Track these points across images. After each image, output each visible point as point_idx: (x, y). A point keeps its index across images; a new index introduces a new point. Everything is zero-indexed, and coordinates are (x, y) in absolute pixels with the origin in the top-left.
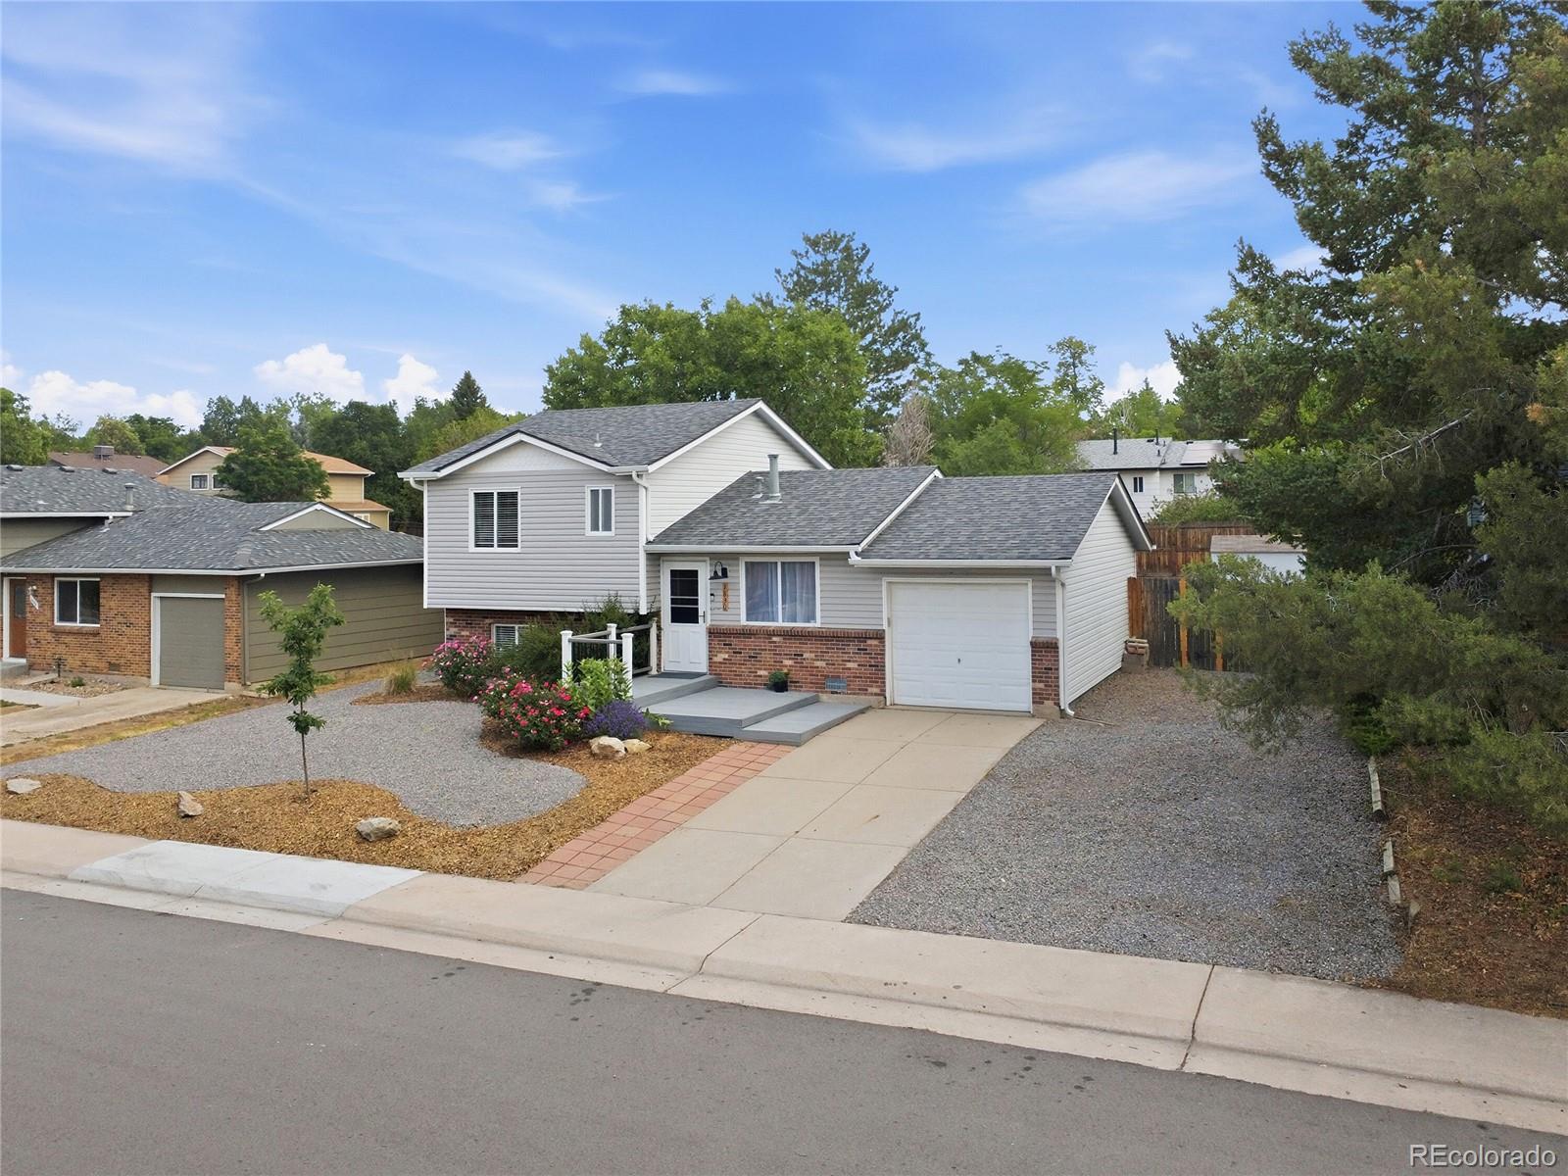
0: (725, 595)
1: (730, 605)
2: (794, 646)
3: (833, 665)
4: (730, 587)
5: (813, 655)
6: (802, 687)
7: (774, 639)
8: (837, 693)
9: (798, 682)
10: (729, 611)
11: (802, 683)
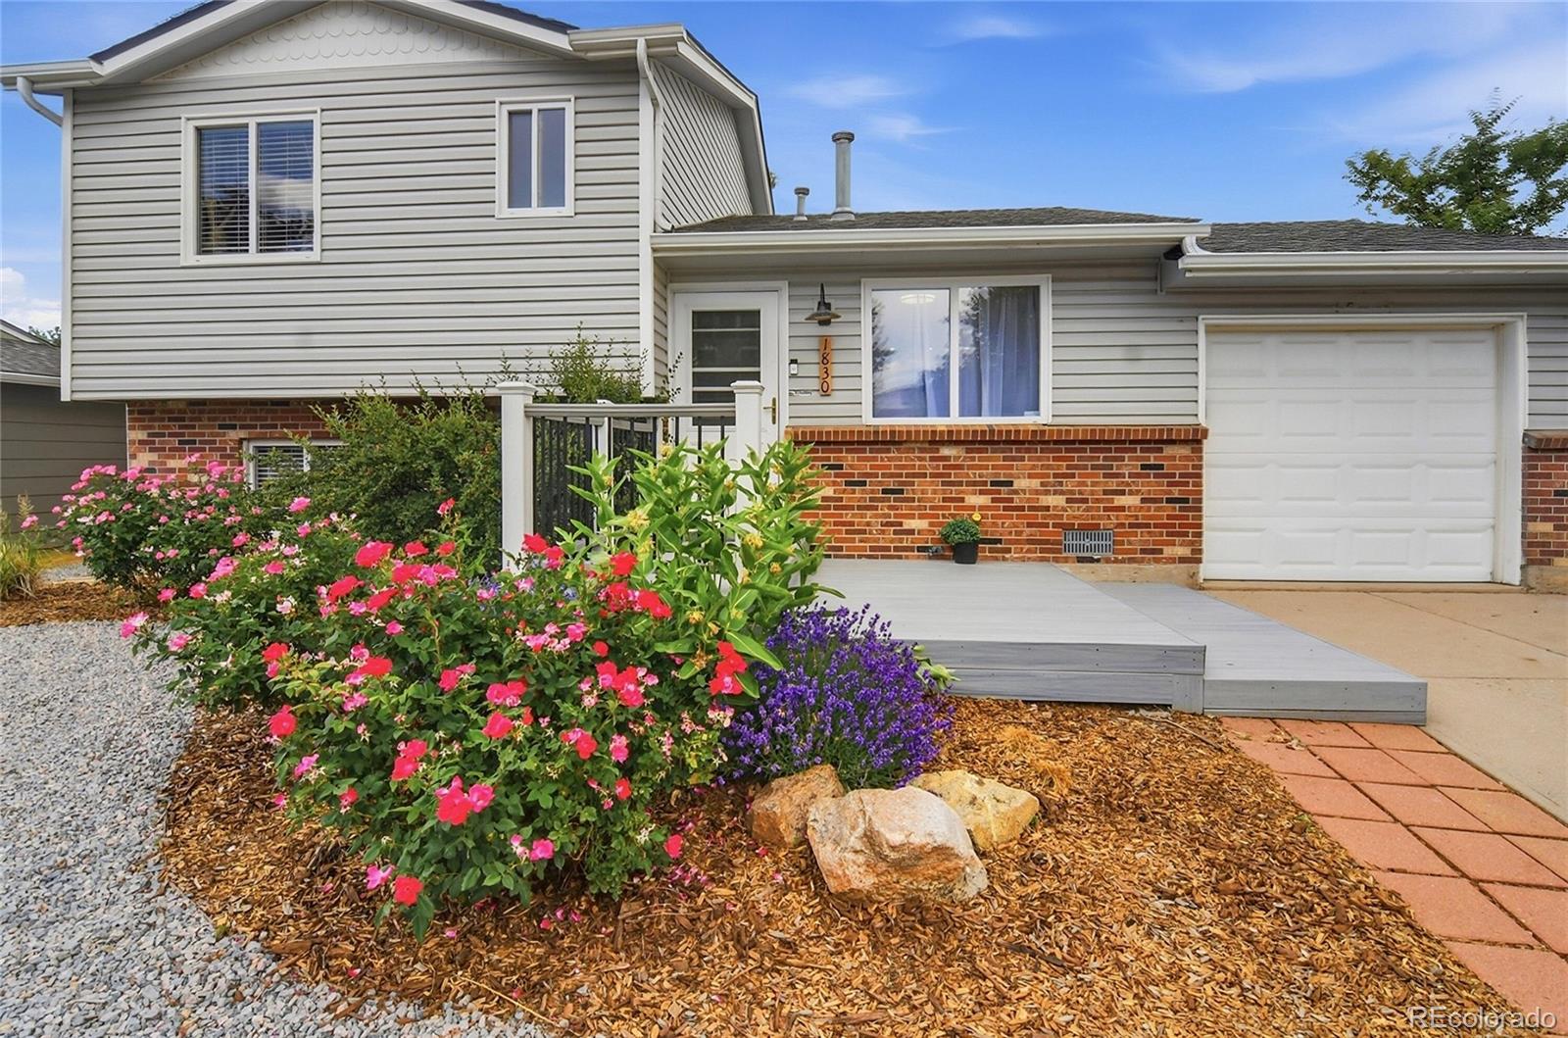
0: (825, 360)
1: (836, 384)
2: (991, 465)
3: (1085, 501)
4: (837, 344)
5: (1035, 483)
6: (1009, 551)
7: (945, 451)
8: (1091, 560)
9: (999, 541)
10: (837, 397)
11: (1010, 542)
